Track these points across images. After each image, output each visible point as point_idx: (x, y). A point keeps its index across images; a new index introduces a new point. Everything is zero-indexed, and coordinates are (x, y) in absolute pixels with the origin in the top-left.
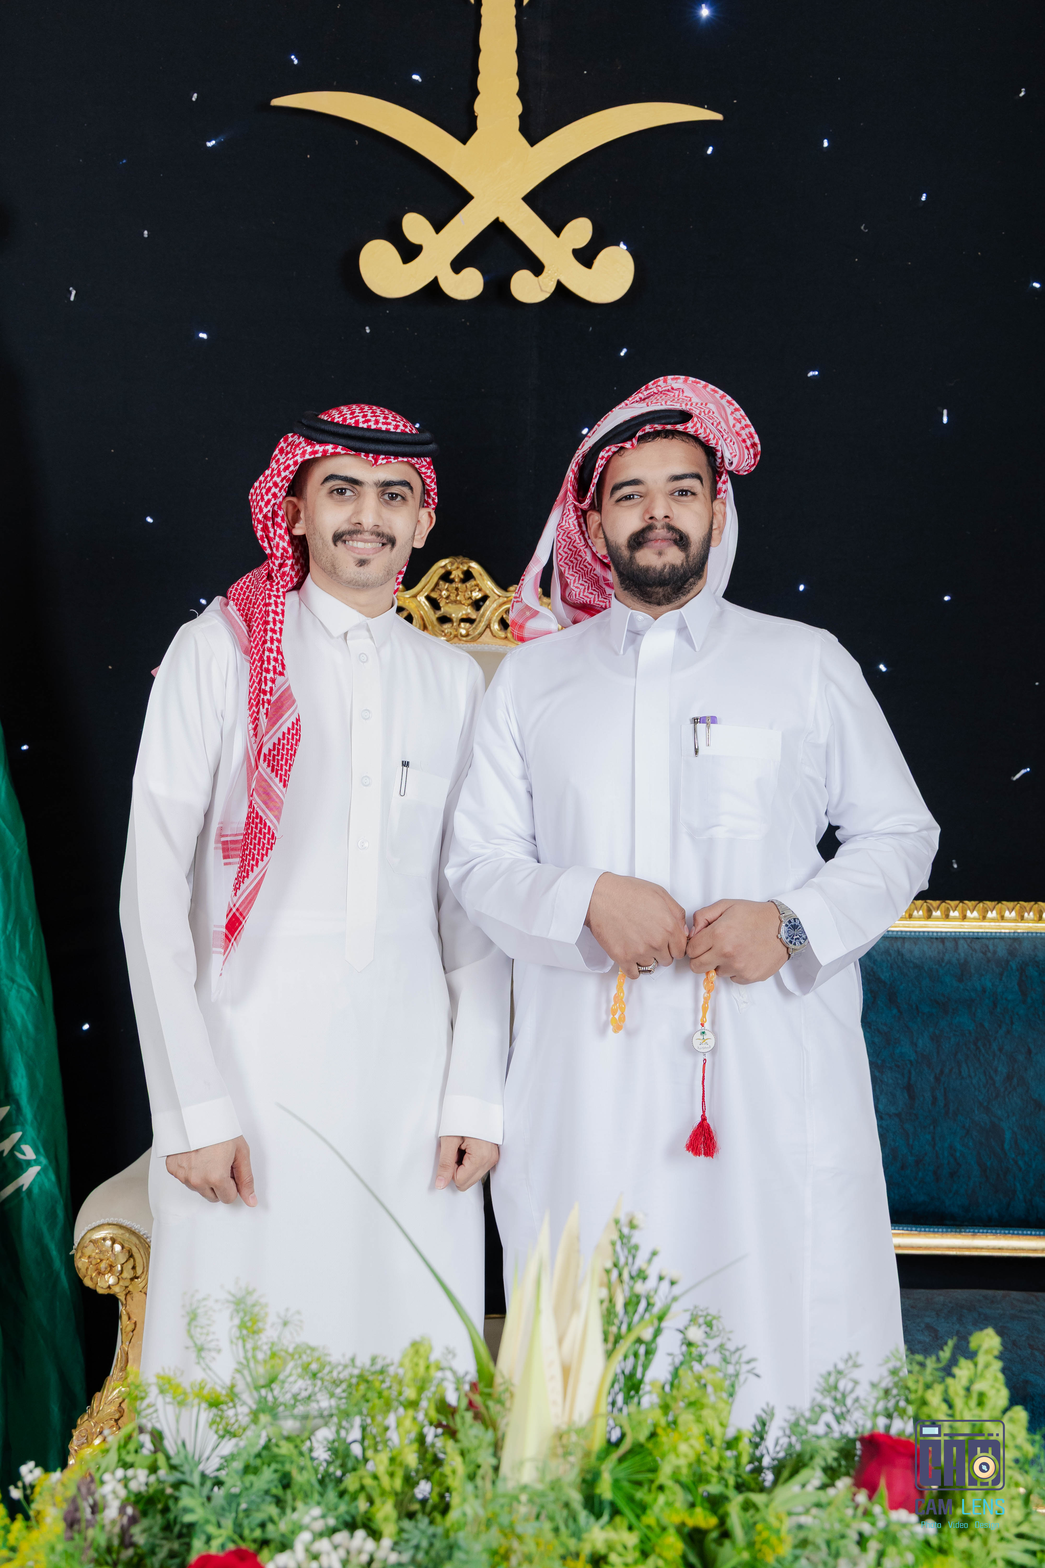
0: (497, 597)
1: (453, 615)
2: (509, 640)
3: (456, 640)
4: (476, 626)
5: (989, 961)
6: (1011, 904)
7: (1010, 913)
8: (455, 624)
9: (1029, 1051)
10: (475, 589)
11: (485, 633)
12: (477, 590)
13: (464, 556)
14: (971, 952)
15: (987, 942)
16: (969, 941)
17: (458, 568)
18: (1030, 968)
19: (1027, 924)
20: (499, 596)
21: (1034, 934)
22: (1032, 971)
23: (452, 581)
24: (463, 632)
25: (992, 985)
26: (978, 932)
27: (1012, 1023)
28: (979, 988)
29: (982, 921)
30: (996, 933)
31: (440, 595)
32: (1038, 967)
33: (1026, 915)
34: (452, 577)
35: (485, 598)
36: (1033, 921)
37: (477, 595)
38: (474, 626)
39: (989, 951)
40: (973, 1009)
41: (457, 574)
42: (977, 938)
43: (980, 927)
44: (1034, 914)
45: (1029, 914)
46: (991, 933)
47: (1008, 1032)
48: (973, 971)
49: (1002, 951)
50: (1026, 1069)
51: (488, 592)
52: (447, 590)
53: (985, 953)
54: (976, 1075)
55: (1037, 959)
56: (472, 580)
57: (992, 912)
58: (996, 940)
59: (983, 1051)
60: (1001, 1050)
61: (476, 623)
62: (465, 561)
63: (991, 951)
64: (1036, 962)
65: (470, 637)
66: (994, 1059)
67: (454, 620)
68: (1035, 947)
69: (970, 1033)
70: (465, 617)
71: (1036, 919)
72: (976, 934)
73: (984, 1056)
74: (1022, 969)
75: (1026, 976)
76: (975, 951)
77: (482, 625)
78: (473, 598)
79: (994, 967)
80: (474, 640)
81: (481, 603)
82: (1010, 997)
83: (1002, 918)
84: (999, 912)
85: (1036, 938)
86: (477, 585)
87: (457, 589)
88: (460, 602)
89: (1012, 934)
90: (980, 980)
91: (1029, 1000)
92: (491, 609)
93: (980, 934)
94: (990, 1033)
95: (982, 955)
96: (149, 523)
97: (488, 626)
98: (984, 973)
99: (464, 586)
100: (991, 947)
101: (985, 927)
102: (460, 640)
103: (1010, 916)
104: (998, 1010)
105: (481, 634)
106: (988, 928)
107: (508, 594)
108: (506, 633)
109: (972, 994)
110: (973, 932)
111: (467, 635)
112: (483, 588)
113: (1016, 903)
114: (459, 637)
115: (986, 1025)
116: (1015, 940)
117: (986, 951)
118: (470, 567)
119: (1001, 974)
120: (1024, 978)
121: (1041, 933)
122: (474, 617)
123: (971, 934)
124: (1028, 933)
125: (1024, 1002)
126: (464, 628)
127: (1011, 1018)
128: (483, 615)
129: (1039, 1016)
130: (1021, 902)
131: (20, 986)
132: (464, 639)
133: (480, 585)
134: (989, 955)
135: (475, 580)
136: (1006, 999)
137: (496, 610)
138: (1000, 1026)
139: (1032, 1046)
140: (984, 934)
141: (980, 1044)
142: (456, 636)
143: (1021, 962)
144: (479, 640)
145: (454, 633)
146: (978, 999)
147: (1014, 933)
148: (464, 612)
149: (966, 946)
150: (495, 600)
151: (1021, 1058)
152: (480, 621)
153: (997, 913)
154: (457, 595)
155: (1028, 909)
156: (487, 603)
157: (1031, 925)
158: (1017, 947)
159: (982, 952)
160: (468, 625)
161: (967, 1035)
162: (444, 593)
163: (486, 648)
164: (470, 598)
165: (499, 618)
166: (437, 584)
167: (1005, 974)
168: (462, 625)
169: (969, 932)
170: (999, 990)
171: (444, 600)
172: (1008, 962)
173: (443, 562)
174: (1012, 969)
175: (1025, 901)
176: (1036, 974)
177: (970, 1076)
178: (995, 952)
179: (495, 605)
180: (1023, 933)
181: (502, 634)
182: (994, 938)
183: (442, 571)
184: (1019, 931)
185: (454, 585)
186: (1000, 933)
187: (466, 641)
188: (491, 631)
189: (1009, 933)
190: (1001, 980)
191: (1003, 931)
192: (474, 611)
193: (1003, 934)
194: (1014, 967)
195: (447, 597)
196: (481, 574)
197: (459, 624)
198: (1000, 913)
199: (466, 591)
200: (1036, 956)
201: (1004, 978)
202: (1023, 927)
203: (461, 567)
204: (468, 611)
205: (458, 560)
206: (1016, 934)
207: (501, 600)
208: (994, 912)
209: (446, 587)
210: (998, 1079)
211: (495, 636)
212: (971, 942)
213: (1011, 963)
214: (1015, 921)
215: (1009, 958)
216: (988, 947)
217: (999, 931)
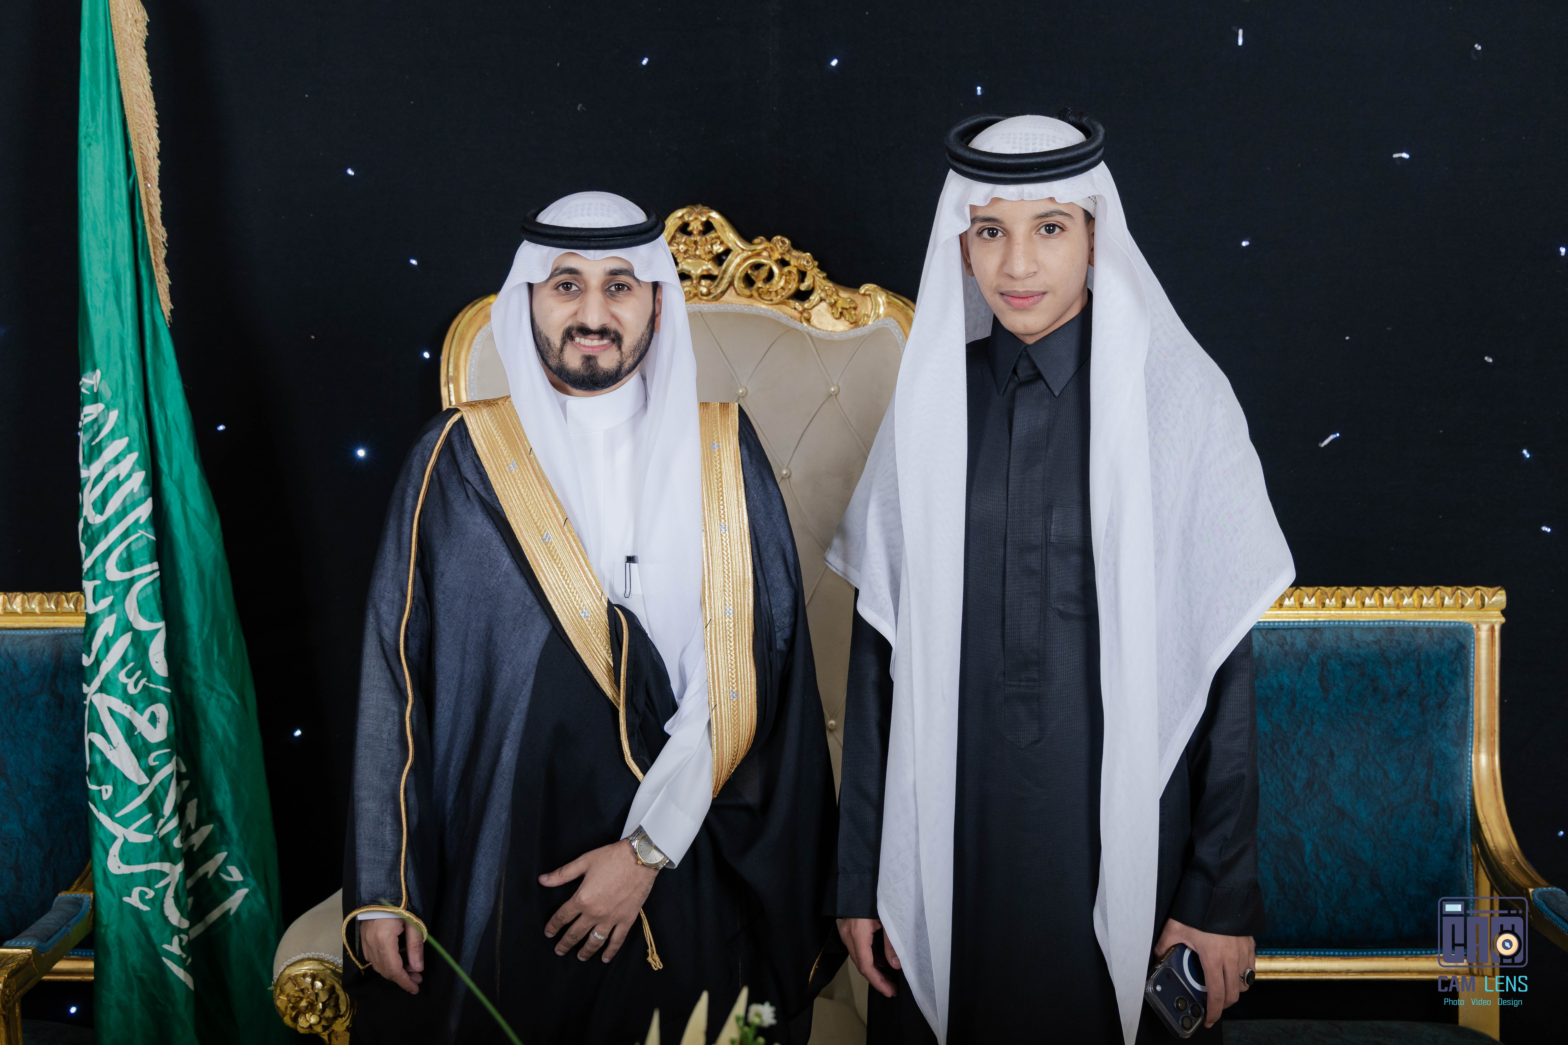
0: (740, 251)
1: (693, 272)
2: (755, 299)
3: (696, 299)
4: (719, 283)
5: (1286, 655)
6: (1310, 590)
7: (1310, 600)
8: (695, 282)
9: (1332, 754)
10: (716, 243)
11: (729, 291)
12: (719, 243)
13: (704, 205)
14: (1266, 644)
15: (1284, 633)
16: (1264, 632)
17: (696, 219)
18: (1332, 661)
19: (1328, 612)
20: (743, 250)
21: (1337, 623)
22: (1335, 665)
23: (690, 234)
24: (704, 290)
25: (1291, 682)
26: (1274, 622)
27: (1313, 723)
28: (1276, 685)
29: (1279, 610)
30: (1294, 622)
31: (678, 250)
32: (1341, 660)
33: (1327, 601)
34: (690, 228)
35: (727, 252)
36: (1336, 608)
37: (718, 249)
38: (716, 283)
39: (1287, 644)
40: (1270, 708)
41: (696, 226)
42: (1274, 629)
43: (1277, 616)
44: (1336, 600)
45: (1330, 601)
46: (1289, 622)
47: (1308, 733)
48: (1269, 666)
49: (1301, 643)
50: (1328, 774)
51: (730, 245)
52: (685, 243)
53: (1282, 646)
54: (1272, 781)
55: (1339, 651)
56: (713, 231)
57: (1289, 599)
58: (1294, 631)
59: (1281, 755)
60: (1300, 753)
61: (718, 280)
62: (704, 210)
63: (1289, 644)
64: (1339, 654)
65: (711, 296)
66: (1293, 763)
67: (694, 277)
68: (1338, 638)
69: (1266, 734)
70: (705, 273)
71: (1338, 605)
72: (1272, 624)
73: (1281, 760)
74: (1323, 663)
75: (1328, 671)
76: (1271, 643)
77: (725, 282)
78: (714, 252)
79: (1292, 661)
80: (716, 298)
81: (724, 258)
82: (1310, 695)
83: (1301, 605)
84: (1297, 599)
85: (1339, 627)
86: (718, 238)
87: (695, 242)
88: (700, 257)
89: (1312, 624)
90: (1276, 676)
91: (1331, 697)
92: (734, 265)
93: (1277, 624)
94: (1288, 734)
95: (1278, 647)
96: (350, 176)
97: (731, 284)
98: (1281, 668)
99: (704, 239)
100: (1289, 639)
101: (1282, 616)
102: (700, 299)
103: (1310, 603)
104: (1297, 708)
105: (723, 293)
106: (1286, 617)
107: (753, 247)
108: (751, 291)
109: (1268, 691)
110: (1269, 622)
111: (709, 294)
112: (725, 241)
113: (1316, 588)
114: (700, 296)
115: (1284, 725)
116: (1315, 630)
117: (1283, 644)
118: (710, 217)
119: (1300, 670)
120: (1325, 673)
121: (1344, 621)
122: (716, 273)
123: (1266, 624)
124: (1329, 621)
125: (1326, 699)
126: (705, 286)
127: (1312, 717)
128: (725, 272)
129: (1342, 715)
130: (1321, 588)
131: (219, 694)
132: (705, 298)
133: (722, 237)
134: (1287, 648)
135: (716, 232)
136: (1306, 697)
137: (739, 265)
138: (1299, 727)
139: (1334, 748)
140: (1281, 624)
141: (1277, 747)
142: (695, 295)
143: (1322, 655)
144: (722, 299)
145: (694, 291)
146: (1275, 697)
147: (1314, 622)
148: (704, 268)
149: (1261, 638)
150: (739, 254)
151: (1322, 761)
152: (722, 278)
153: (1295, 600)
154: (696, 249)
155: (1329, 595)
156: (730, 257)
157: (1333, 612)
158: (1318, 638)
159: (1279, 645)
160: (709, 282)
161: (1263, 737)
162: (682, 247)
163: (729, 308)
164: (711, 252)
165: (743, 274)
166: (674, 237)
167: (1305, 669)
168: (703, 282)
169: (1264, 622)
170: (1298, 687)
171: (682, 255)
172: (1307, 655)
173: (679, 213)
174: (1312, 662)
175: (1327, 586)
176: (1339, 668)
177: (1266, 782)
178: (1293, 645)
179: (738, 260)
180: (1324, 622)
181: (747, 292)
182: (1292, 629)
183: (680, 223)
184: (1320, 619)
185: (692, 239)
186: (1299, 622)
187: (707, 301)
188: (735, 288)
189: (1309, 622)
190: (1300, 675)
191: (1302, 620)
192: (716, 267)
193: (1301, 624)
194: (1314, 660)
195: (686, 252)
196: (722, 225)
197: (699, 282)
198: (1299, 600)
199: (705, 245)
200: (1339, 648)
201: (1303, 674)
202: (1324, 615)
203: (700, 217)
204: (709, 266)
205: (697, 210)
206: (1316, 623)
207: (745, 254)
208: (1292, 599)
209: (683, 240)
210: (1297, 785)
211: (739, 295)
212: (1266, 634)
213: (1311, 656)
214: (1315, 608)
215: (1309, 651)
216: (1285, 639)
217: (1298, 620)
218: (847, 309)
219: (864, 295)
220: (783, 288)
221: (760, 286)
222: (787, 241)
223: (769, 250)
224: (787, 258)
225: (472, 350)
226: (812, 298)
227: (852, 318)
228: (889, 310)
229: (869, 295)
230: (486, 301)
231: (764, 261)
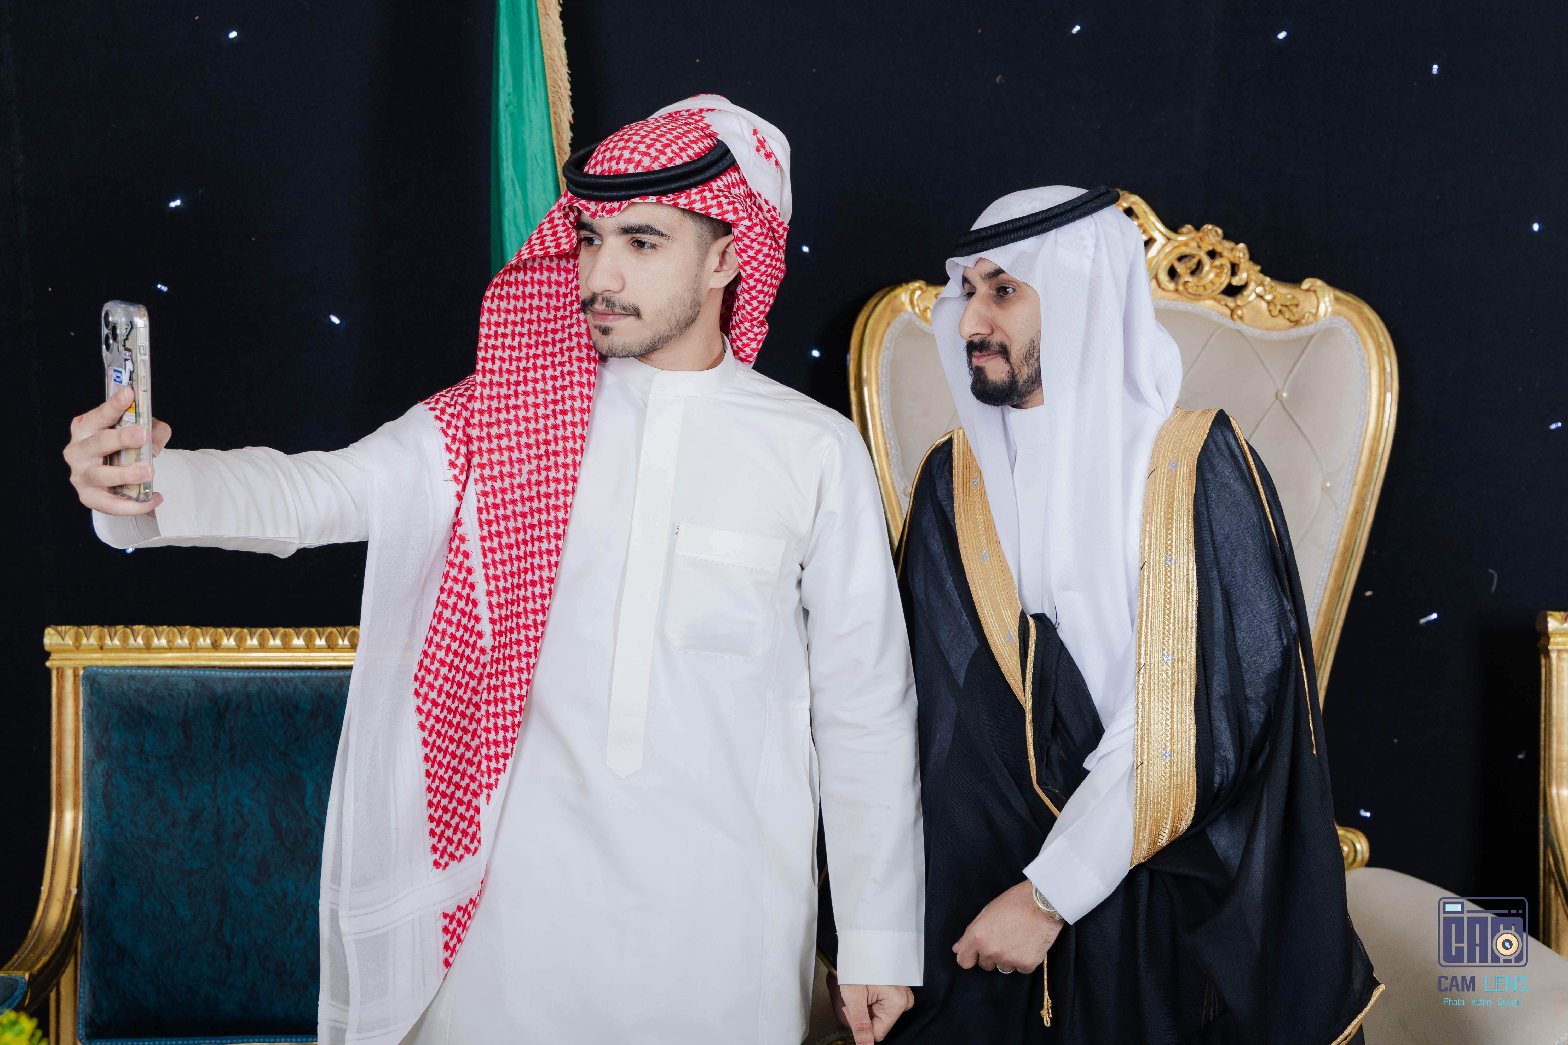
20: (1169, 239)
107: (1179, 237)
112: (1148, 229)
150: (1164, 244)
165: (1168, 267)
179: (1163, 251)
181: (1171, 286)
218: (1286, 306)
219: (1308, 290)
220: (1212, 282)
221: (1187, 279)
222: (1220, 231)
223: (1198, 240)
224: (1219, 249)
225: (883, 346)
226: (1245, 293)
227: (1294, 315)
228: (1338, 307)
229: (1315, 292)
230: (893, 294)
231: (1193, 252)
